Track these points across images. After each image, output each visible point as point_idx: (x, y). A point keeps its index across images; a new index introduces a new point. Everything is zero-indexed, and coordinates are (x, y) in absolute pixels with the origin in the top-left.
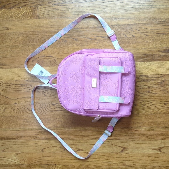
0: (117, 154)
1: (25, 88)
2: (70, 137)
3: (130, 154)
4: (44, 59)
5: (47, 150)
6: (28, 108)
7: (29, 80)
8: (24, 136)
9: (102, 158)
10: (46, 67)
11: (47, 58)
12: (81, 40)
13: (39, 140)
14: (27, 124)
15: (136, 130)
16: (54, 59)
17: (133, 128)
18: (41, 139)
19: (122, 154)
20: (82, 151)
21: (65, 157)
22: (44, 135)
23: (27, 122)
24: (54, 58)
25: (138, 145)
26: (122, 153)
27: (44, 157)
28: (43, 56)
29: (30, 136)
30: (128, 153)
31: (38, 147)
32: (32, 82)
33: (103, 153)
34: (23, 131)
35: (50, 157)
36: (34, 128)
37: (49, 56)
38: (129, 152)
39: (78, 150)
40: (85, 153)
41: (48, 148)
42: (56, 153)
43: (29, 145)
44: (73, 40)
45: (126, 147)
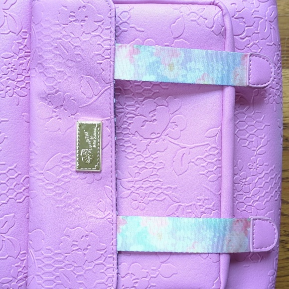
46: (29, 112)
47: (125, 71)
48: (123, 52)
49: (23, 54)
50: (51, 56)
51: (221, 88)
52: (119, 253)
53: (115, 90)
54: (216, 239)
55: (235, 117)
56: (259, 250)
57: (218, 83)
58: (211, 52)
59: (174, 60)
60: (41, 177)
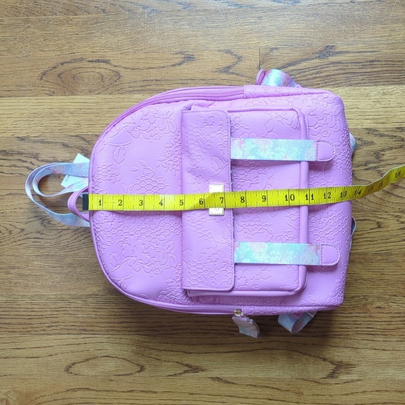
0: (316, 382)
1: (13, 163)
2: (162, 326)
3: (359, 382)
4: (80, 70)
5: (84, 369)
6: (23, 230)
7: (28, 137)
8: (7, 321)
9: (266, 397)
10: (88, 97)
11: (91, 65)
12: (205, 10)
13: (59, 337)
14: (19, 283)
15: (378, 304)
16: (114, 69)
17: (370, 300)
18: (64, 332)
19: (330, 384)
20: (200, 374)
21: (143, 391)
22: (75, 320)
23: (21, 275)
24: (115, 66)
25: (385, 356)
26: (332, 381)
27: (74, 390)
28: (75, 60)
29: (30, 321)
30: (353, 381)
31: (53, 358)
32: (39, 144)
33: (270, 379)
34: (5, 305)
35: (93, 390)
36: (41, 296)
37: (98, 61)
38: (356, 378)
39: (187, 368)
40: (210, 381)
41: (87, 360)
42: (112, 378)
43: (25, 353)
44: (180, 7)
45: (345, 360)
46: (181, 180)
47: (237, 154)
48: (235, 143)
49: (177, 145)
50: (194, 146)
51: (300, 162)
52: (236, 264)
53: (232, 165)
54: (295, 256)
55: (308, 178)
56: (326, 265)
57: (296, 160)
58: (290, 140)
59: (267, 146)
60: (189, 218)
